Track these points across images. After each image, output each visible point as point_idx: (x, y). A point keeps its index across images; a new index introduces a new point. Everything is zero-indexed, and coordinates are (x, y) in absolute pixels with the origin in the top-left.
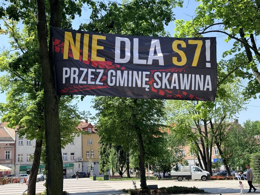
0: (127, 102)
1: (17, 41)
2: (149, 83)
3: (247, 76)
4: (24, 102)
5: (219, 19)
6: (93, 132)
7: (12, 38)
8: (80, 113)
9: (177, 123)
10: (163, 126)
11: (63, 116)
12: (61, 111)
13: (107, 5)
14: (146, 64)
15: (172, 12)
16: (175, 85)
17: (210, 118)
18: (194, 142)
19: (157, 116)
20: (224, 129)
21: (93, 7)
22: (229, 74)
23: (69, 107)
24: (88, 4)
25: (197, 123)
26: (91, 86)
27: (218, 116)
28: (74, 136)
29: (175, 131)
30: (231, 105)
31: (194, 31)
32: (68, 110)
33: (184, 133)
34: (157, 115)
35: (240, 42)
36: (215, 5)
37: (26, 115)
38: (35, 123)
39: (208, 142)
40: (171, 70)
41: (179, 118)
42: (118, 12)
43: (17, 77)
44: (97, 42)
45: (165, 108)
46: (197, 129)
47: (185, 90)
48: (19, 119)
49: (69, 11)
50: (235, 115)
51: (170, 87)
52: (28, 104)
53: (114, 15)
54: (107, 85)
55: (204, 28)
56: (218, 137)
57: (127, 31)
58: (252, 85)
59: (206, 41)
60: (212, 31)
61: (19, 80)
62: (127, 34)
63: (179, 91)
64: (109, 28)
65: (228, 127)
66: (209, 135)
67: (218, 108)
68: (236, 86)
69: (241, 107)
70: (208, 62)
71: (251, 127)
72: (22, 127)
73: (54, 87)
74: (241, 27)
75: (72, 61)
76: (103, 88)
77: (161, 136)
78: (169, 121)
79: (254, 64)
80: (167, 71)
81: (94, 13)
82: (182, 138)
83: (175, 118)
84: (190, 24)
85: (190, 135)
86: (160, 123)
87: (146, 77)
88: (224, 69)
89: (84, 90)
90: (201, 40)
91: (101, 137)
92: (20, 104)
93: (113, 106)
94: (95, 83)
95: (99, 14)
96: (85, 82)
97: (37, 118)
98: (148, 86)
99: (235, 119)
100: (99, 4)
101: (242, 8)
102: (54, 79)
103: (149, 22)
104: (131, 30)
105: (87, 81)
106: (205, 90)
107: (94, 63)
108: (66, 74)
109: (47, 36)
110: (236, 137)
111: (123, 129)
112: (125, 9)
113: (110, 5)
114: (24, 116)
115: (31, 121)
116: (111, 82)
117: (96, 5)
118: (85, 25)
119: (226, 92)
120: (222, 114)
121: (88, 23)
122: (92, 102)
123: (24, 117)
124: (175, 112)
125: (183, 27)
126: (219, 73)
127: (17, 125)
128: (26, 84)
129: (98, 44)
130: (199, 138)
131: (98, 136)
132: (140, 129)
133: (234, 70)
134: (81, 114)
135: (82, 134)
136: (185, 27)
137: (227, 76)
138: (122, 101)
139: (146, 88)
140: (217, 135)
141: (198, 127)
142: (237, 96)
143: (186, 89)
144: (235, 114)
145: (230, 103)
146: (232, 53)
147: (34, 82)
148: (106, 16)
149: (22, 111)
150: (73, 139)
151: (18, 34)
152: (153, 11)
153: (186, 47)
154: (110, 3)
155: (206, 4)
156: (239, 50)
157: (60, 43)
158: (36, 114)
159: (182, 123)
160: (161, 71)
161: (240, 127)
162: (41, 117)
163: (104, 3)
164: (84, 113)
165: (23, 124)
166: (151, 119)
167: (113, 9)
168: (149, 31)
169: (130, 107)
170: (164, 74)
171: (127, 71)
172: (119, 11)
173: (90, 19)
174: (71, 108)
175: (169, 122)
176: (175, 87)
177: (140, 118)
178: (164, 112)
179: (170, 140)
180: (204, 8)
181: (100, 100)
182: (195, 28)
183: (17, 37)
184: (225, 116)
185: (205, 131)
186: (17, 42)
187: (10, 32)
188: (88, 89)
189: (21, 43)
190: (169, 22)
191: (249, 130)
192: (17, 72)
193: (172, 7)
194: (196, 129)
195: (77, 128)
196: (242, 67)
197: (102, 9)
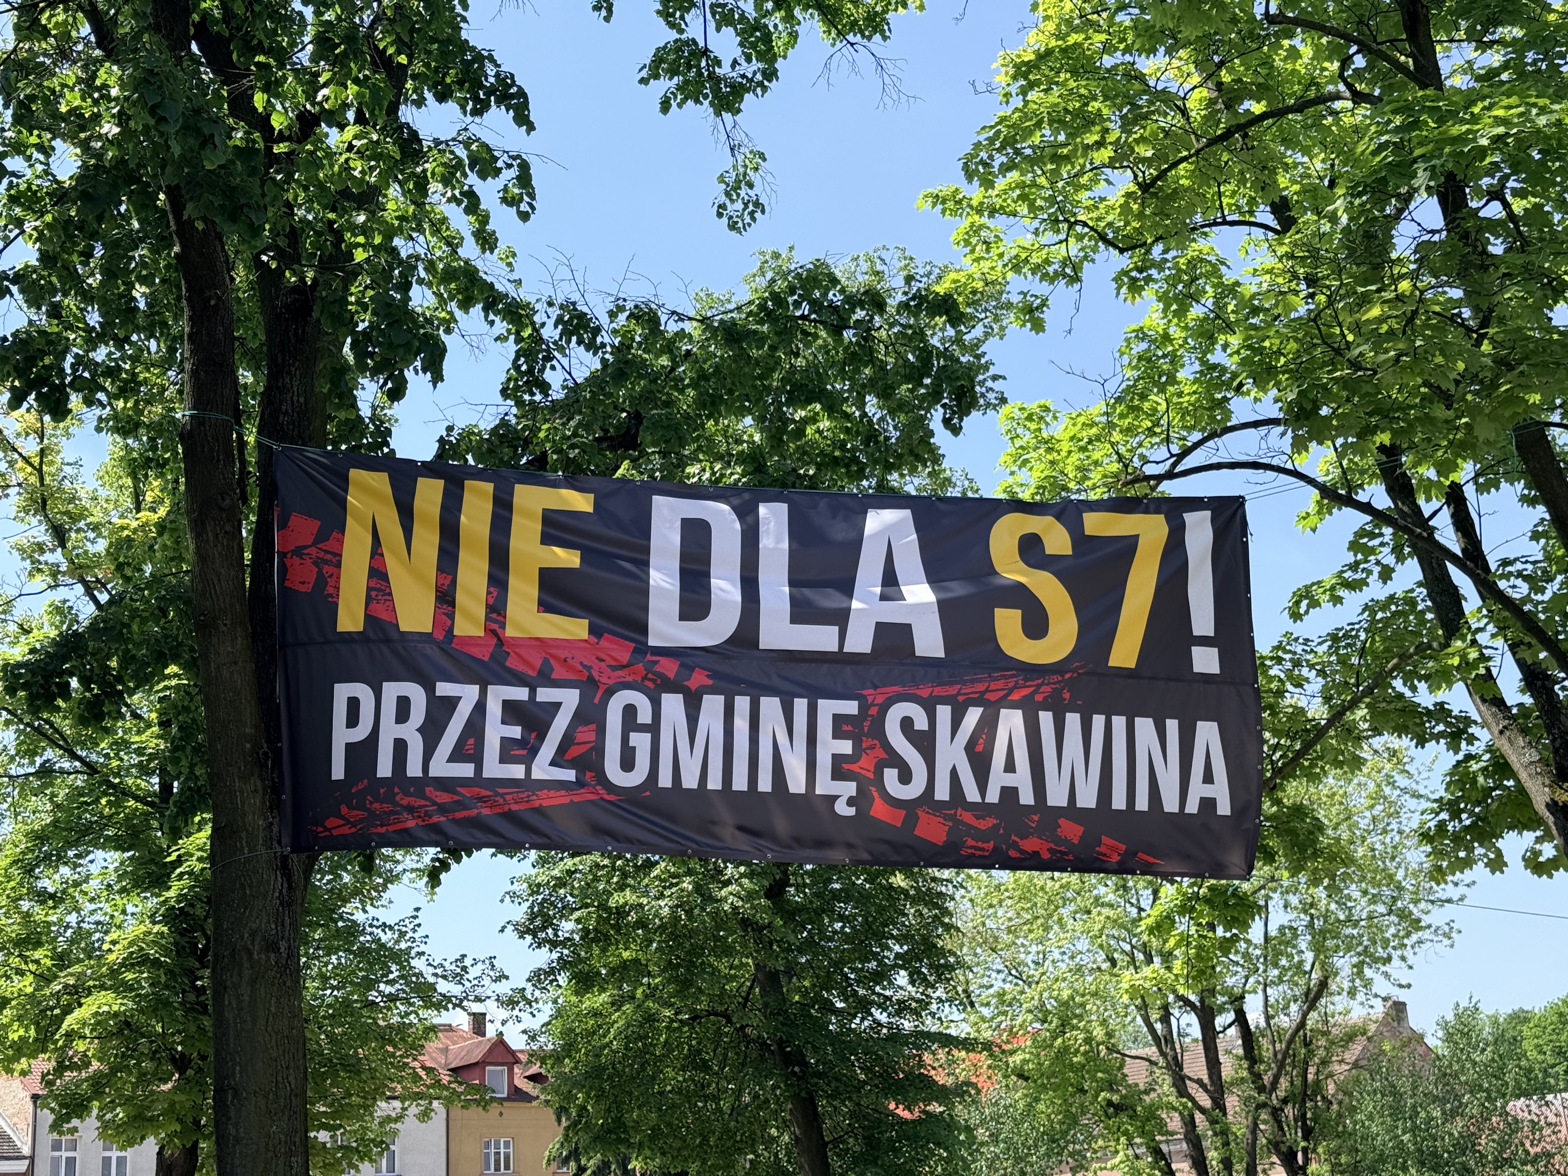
0: (724, 892)
1: (60, 534)
2: (855, 767)
3: (1441, 727)
4: (93, 907)
5: (1256, 400)
6: (517, 1090)
7: (34, 521)
8: (439, 971)
9: (1037, 1025)
10: (947, 1041)
11: (333, 988)
12: (318, 958)
13: (604, 320)
14: (835, 649)
15: (983, 361)
16: (1010, 780)
17: (1237, 991)
18: (1143, 1150)
19: (912, 982)
20: (1325, 1062)
21: (518, 333)
22: (1337, 716)
23: (369, 929)
24: (491, 317)
25: (1158, 1026)
26: (501, 791)
27: (1281, 981)
28: (399, 1118)
29: (1022, 1076)
30: (1362, 908)
31: (1115, 467)
32: (363, 952)
33: (1083, 1091)
34: (911, 975)
35: (1388, 531)
36: (1232, 317)
37: (103, 987)
38: (151, 1036)
39: (1226, 1144)
40: (987, 690)
41: (1046, 995)
42: (664, 361)
43: (50, 754)
44: (539, 527)
45: (958, 929)
46: (1161, 1062)
47: (1071, 809)
48: (57, 1011)
49: (372, 355)
50: (1387, 975)
51: (983, 793)
52: (118, 921)
53: (640, 376)
54: (599, 783)
55: (1175, 450)
56: (1290, 1111)
57: (718, 467)
58: (1474, 781)
59: (1190, 518)
60: (1218, 466)
61: (62, 771)
62: (718, 480)
63: (1036, 818)
64: (613, 448)
65: (1345, 1047)
66: (1232, 1102)
67: (1282, 929)
68: (1378, 797)
69: (1419, 921)
70: (1204, 641)
71: (1484, 1050)
72: (73, 1067)
73: (275, 805)
74: (1384, 438)
75: (388, 641)
76: (576, 799)
77: (936, 1108)
78: (986, 1012)
79: (1473, 655)
80: (961, 699)
81: (524, 368)
82: (1071, 1120)
83: (1022, 992)
84: (1094, 424)
85: (1115, 1098)
86: (931, 1025)
87: (837, 734)
88: (1300, 686)
89: (459, 815)
90: (1157, 512)
91: (564, 1123)
92: (68, 919)
93: (642, 923)
94: (528, 771)
95: (553, 368)
96: (466, 770)
97: (167, 1004)
98: (849, 789)
99: (1385, 999)
100: (555, 312)
101: (1384, 328)
102: (277, 753)
103: (848, 417)
104: (742, 458)
105: (477, 759)
106: (1192, 807)
107: (523, 652)
108: (353, 720)
109: (245, 500)
110: (1396, 1112)
111: (705, 1067)
112: (707, 339)
113: (622, 317)
114: (90, 994)
115: (128, 1024)
116: (628, 763)
117: (537, 318)
118: (468, 433)
119: (1319, 827)
120: (1307, 968)
121: (487, 423)
122: (513, 895)
123: (90, 1000)
124: (1022, 956)
125: (1049, 445)
126: (1274, 714)
127: (44, 1050)
128: (105, 794)
129: (547, 539)
130: (1175, 1123)
131: (550, 1114)
132: (806, 1064)
133: (1365, 694)
134: (444, 977)
135: (448, 1104)
136: (1065, 446)
137: (1320, 732)
138: (698, 889)
139: (838, 797)
140: (1285, 1101)
141: (1163, 1054)
142: (1393, 858)
143: (1079, 804)
144: (1383, 968)
145: (1349, 898)
146: (1342, 593)
147: (155, 780)
148: (593, 380)
149: (79, 961)
150: (395, 1133)
151: (73, 499)
152: (871, 351)
153: (1069, 552)
154: (621, 309)
155: (1181, 313)
156: (1386, 574)
157: (322, 537)
158: (163, 979)
159: (1065, 1025)
160: (925, 693)
161: (1421, 1050)
162: (192, 997)
163: (585, 309)
164: (464, 969)
165: (80, 1046)
166: (872, 1003)
167: (640, 344)
168: (847, 466)
169: (745, 923)
170: (944, 713)
171: (721, 698)
172: (670, 351)
173: (499, 399)
174: (384, 938)
175: (983, 1019)
176: (1009, 793)
177: (804, 995)
178: (952, 953)
179: (995, 1138)
180: (1166, 338)
181: (561, 883)
182: (1122, 450)
183: (64, 513)
184: (1326, 978)
185: (1210, 1077)
186: (62, 544)
187: (19, 485)
188: (486, 812)
189: (89, 546)
190: (968, 414)
191: (1475, 1063)
192: (52, 725)
193: (987, 335)
194: (1156, 1064)
195: (416, 1064)
196: (1409, 679)
197: (574, 339)
